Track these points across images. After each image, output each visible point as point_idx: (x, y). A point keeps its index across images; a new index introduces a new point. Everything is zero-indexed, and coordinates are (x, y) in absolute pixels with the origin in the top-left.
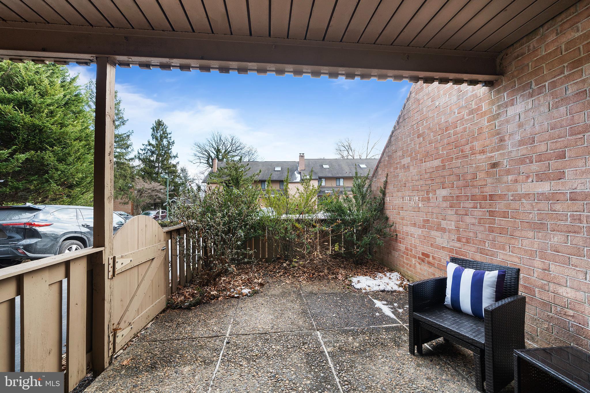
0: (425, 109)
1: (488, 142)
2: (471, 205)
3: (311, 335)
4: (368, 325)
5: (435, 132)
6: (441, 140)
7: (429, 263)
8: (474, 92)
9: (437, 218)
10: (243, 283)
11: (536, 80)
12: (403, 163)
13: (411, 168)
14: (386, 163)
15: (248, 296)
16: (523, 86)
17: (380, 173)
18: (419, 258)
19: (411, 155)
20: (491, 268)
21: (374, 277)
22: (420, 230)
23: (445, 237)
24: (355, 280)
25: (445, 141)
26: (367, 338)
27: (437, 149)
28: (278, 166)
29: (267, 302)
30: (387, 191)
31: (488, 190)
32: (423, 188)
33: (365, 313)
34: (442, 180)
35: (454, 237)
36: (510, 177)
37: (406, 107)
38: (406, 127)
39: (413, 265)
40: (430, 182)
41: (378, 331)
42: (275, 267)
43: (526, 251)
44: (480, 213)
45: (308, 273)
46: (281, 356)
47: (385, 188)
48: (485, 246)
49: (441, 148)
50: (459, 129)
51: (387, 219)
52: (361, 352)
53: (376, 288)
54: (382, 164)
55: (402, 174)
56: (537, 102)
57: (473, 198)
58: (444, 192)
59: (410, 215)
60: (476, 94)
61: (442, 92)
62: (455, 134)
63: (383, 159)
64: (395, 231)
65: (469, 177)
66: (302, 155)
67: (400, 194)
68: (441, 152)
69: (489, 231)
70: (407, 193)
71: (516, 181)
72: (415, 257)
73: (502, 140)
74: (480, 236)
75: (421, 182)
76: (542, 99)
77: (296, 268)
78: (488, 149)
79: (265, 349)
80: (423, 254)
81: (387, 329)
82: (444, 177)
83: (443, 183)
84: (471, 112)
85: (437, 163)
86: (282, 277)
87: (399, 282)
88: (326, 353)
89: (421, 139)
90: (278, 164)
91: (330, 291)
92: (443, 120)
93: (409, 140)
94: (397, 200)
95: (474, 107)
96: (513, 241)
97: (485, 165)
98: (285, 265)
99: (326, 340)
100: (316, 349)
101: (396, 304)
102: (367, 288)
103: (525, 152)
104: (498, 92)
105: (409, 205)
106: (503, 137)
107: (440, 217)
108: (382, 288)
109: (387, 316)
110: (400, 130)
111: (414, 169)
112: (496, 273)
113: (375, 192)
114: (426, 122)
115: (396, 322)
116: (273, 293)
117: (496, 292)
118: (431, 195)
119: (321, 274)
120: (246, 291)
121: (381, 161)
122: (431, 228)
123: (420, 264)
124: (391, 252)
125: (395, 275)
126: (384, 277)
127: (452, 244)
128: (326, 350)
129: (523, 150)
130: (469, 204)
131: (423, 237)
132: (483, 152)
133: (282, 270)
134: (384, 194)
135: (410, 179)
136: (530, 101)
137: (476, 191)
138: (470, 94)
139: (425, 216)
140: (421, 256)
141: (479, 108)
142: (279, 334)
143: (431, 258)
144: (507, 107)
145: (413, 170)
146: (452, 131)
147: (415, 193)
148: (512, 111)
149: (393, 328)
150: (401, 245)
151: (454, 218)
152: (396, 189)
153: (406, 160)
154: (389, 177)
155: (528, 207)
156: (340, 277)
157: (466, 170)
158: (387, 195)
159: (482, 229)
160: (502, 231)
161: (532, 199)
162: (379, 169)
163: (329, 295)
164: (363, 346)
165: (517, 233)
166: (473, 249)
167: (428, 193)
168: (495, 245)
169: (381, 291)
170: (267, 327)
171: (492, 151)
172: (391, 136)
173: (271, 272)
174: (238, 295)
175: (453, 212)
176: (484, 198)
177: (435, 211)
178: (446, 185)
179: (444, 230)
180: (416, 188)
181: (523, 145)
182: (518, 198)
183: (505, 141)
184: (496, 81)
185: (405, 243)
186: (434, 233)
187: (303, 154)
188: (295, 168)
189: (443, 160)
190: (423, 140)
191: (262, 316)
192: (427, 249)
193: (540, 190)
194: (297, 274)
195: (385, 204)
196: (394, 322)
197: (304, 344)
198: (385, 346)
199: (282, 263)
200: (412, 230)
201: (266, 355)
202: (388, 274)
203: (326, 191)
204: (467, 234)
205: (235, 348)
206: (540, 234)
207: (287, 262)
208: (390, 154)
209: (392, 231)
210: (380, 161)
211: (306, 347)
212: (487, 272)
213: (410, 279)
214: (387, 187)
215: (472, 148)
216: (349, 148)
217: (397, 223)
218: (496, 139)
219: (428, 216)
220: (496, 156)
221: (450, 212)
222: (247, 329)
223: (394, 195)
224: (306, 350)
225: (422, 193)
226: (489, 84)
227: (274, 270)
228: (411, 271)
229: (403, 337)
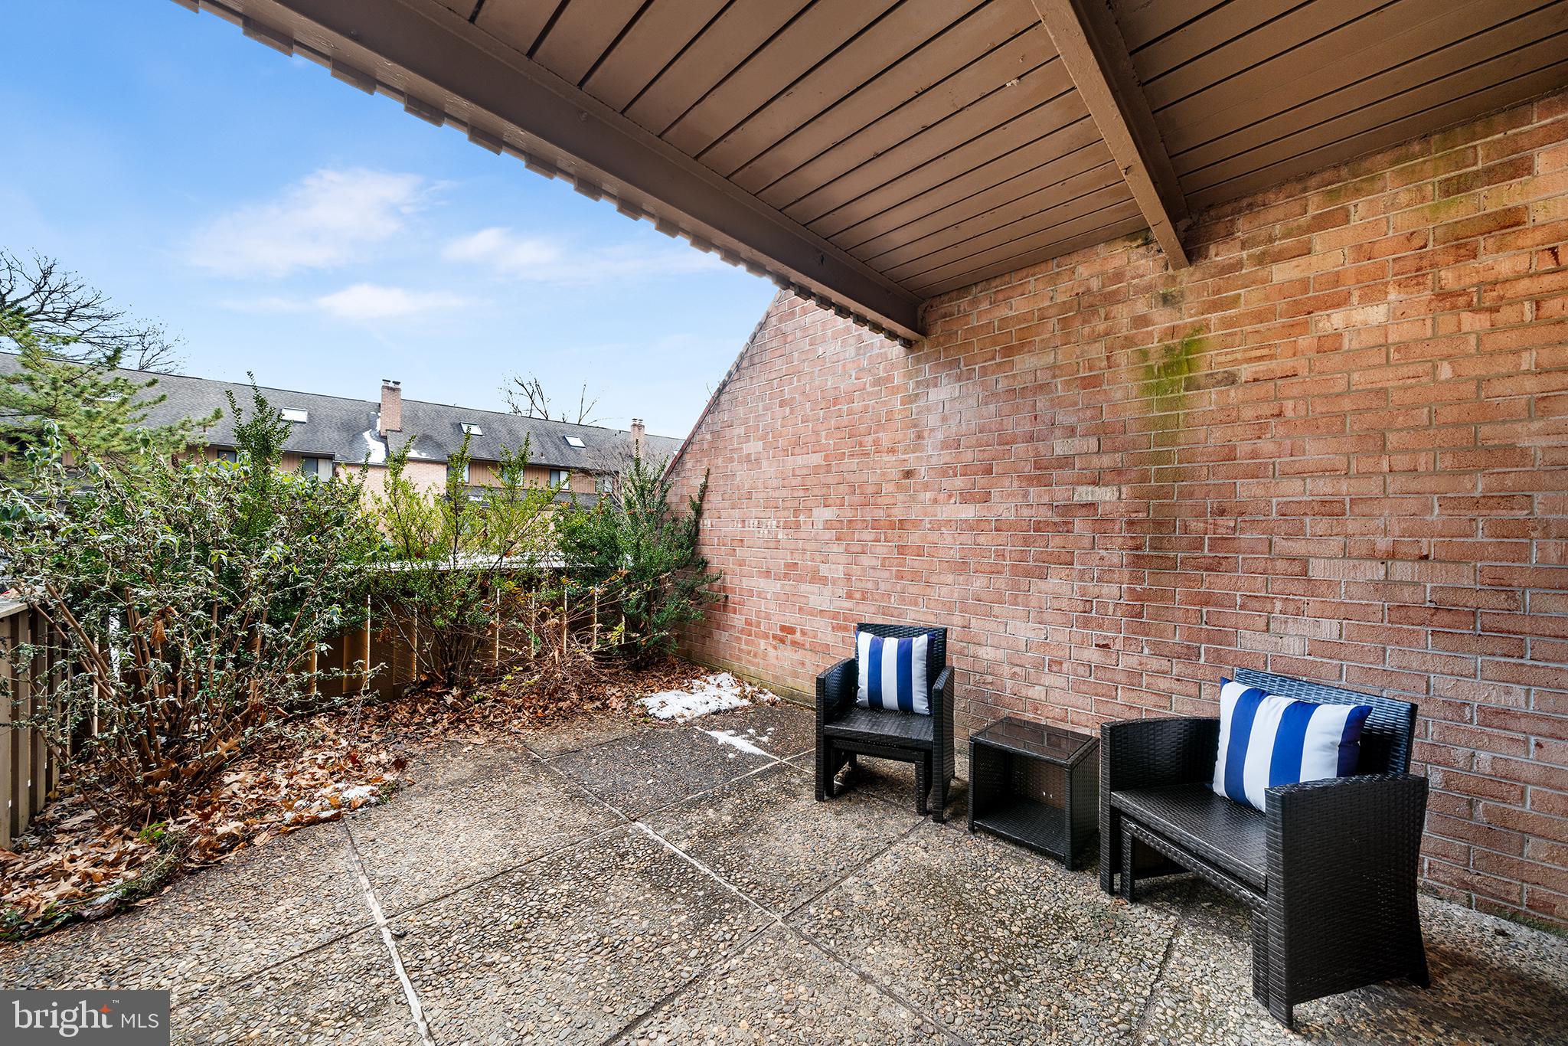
0: (796, 355)
1: (900, 436)
2: (871, 537)
3: (626, 834)
4: (727, 779)
5: (815, 402)
6: (825, 419)
7: (794, 643)
8: (883, 350)
9: (813, 560)
10: (332, 774)
11: (965, 358)
12: (745, 452)
13: (764, 463)
14: (706, 446)
15: (370, 805)
16: (950, 362)
17: (689, 465)
18: (775, 637)
19: (764, 438)
20: (917, 632)
21: (689, 689)
22: (779, 584)
23: (825, 593)
24: (652, 702)
25: (833, 422)
26: (739, 801)
27: (816, 433)
28: (292, 406)
29: (450, 801)
30: (706, 506)
31: (898, 513)
32: (788, 504)
33: (708, 760)
34: (824, 491)
35: (842, 592)
36: (928, 495)
37: (757, 339)
38: (755, 381)
39: (760, 652)
40: (801, 493)
41: (749, 783)
42: (415, 711)
43: (944, 603)
44: (885, 550)
45: (530, 707)
46: (585, 900)
47: (702, 499)
48: (890, 602)
49: (824, 433)
50: (857, 405)
51: (705, 564)
52: (741, 827)
53: (704, 710)
54: (696, 447)
55: (743, 475)
56: (965, 389)
57: (875, 524)
58: (829, 514)
59: (760, 555)
60: (885, 354)
61: (829, 333)
62: (850, 413)
63: (697, 438)
64: (724, 589)
65: (870, 490)
66: (391, 385)
67: (736, 513)
68: (823, 441)
69: (897, 578)
70: (754, 512)
71: (935, 501)
72: (766, 636)
73: (919, 437)
74: (883, 586)
75: (784, 493)
76: (971, 387)
77: (489, 703)
78: (900, 447)
79: (531, 904)
80: (783, 628)
81: (763, 776)
82: (828, 486)
83: (826, 497)
84: (877, 382)
85: (816, 459)
86: (450, 732)
87: (739, 689)
88: (681, 853)
89: (788, 409)
90: (297, 399)
91: (604, 737)
92: (829, 383)
93: (760, 408)
94: (731, 525)
95: (882, 374)
96: (928, 590)
97: (895, 473)
98: (449, 699)
99: (666, 831)
100: (657, 856)
101: (751, 731)
102: (686, 713)
103: (948, 459)
104: (918, 360)
105: (757, 535)
106: (922, 431)
107: (818, 558)
108: (713, 707)
109: (750, 754)
110: (742, 384)
111: (770, 466)
112: (924, 638)
113: (673, 507)
114: (799, 381)
115: (769, 761)
116: (451, 776)
117: (927, 666)
118: (802, 518)
119: (563, 705)
120: (358, 792)
121: (694, 440)
122: (800, 579)
123: (775, 648)
124: (711, 633)
125: (724, 678)
126: (707, 686)
127: (838, 604)
128: (679, 849)
129: (947, 456)
130: (868, 535)
131: (784, 597)
132: (892, 451)
133: (445, 716)
134: (699, 511)
135: (760, 484)
136: (957, 385)
137: (880, 514)
138: (876, 351)
139: (789, 557)
140: (779, 632)
141: (889, 379)
142: (545, 859)
143: (798, 634)
144: (928, 387)
145: (768, 469)
146: (845, 408)
147: (771, 512)
148: (935, 395)
149: (769, 770)
150: (738, 616)
151: (844, 558)
152: (727, 504)
153: (754, 447)
154: (711, 477)
155: (949, 539)
156: (614, 703)
157: (865, 478)
158: (706, 514)
159: (886, 574)
160: (915, 576)
161: (954, 528)
162: (687, 457)
163: (610, 744)
164: (740, 816)
165: (934, 579)
166: (872, 609)
167: (797, 512)
168: (904, 600)
169: (714, 713)
170: (498, 858)
171: (905, 452)
172: (720, 391)
173: (408, 726)
174: (333, 812)
175: (842, 549)
176: (892, 526)
177: (808, 548)
178: (830, 502)
179: (824, 581)
180: (772, 504)
181: (947, 448)
182: (937, 526)
183: (923, 438)
184: (917, 342)
185: (745, 612)
186: (805, 587)
187: (398, 383)
188: (364, 421)
189: (827, 456)
190: (791, 413)
191: (461, 839)
192: (791, 619)
193: (963, 516)
194: (495, 717)
195: (701, 533)
196: (767, 760)
197: (622, 857)
198: (776, 803)
199: (440, 696)
200: (761, 584)
201: (545, 915)
202: (711, 679)
203: (472, 499)
204: (863, 585)
205: (437, 938)
206: (961, 578)
207: (455, 691)
208: (717, 428)
209: (716, 588)
210: (689, 442)
211: (631, 860)
212: (914, 639)
213: (754, 681)
214: (706, 498)
215: (876, 443)
216: (535, 391)
217: (729, 572)
218: (911, 434)
219: (795, 556)
220: (912, 460)
221: (837, 548)
222: (438, 882)
223: (724, 514)
224: (635, 866)
225: (785, 513)
226: (908, 344)
227: (416, 720)
228: (757, 665)
229: (792, 780)
